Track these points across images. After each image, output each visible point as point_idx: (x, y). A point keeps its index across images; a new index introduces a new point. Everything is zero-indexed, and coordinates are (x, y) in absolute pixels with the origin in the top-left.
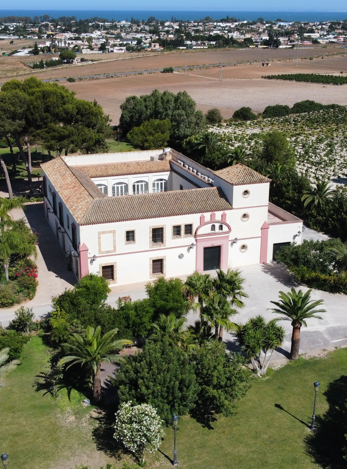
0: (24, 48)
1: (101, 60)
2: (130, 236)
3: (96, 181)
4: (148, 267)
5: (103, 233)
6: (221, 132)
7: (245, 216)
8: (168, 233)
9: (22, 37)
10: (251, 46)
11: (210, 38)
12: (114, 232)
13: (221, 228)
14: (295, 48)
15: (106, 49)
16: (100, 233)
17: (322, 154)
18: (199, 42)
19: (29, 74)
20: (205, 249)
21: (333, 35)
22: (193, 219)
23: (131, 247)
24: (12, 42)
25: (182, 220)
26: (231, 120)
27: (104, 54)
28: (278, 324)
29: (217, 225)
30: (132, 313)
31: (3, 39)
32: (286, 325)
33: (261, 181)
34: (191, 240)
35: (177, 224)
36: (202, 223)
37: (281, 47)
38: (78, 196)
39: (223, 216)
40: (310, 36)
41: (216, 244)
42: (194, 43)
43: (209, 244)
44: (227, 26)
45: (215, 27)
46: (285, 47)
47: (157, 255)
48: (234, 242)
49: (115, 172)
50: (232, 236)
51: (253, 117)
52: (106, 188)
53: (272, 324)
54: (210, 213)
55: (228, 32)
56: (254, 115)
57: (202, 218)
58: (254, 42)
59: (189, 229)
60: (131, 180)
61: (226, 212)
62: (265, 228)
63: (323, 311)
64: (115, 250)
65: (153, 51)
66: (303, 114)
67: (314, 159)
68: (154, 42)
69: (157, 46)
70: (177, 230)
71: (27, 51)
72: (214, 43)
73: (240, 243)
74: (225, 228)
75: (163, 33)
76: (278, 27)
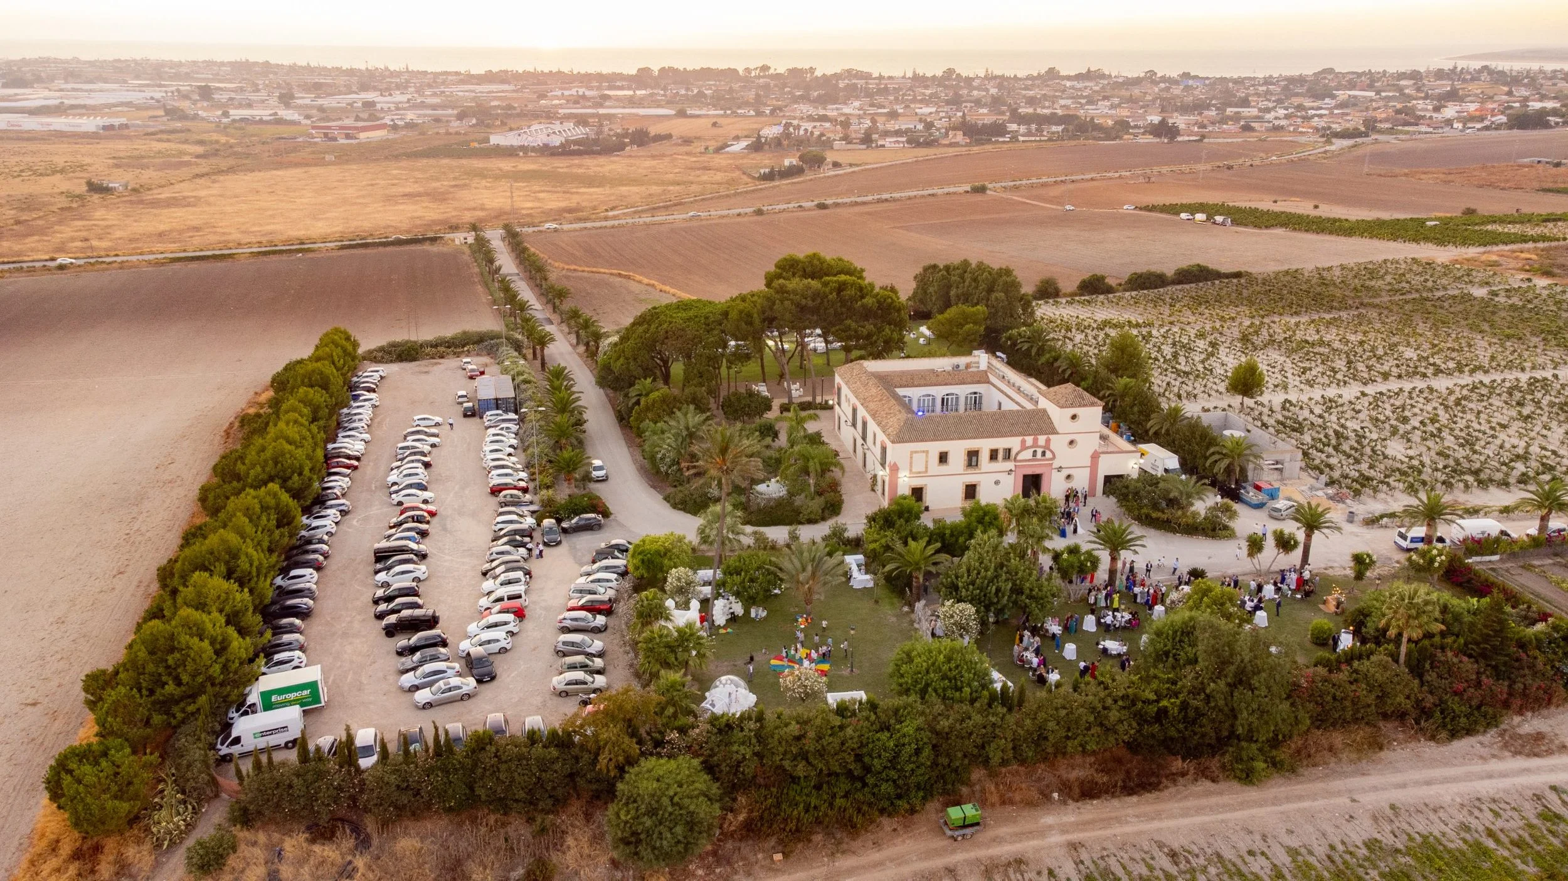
0: (737, 138)
1: (867, 164)
2: (943, 458)
3: (901, 392)
4: (960, 492)
5: (916, 452)
6: (1057, 313)
7: (1071, 442)
8: (984, 456)
9: (729, 112)
10: (1126, 137)
11: (1052, 119)
12: (927, 452)
13: (1044, 454)
14: (1206, 140)
15: (871, 141)
16: (912, 453)
17: (1197, 359)
18: (1034, 126)
19: (753, 191)
20: (1025, 477)
21: (1286, 109)
22: (1014, 443)
23: (944, 469)
24: (714, 124)
25: (1000, 443)
26: (1073, 295)
27: (869, 152)
28: (1096, 553)
29: (1039, 451)
30: (948, 532)
31: (698, 116)
32: (1104, 556)
33: (1093, 404)
34: (1010, 465)
35: (994, 447)
36: (1024, 447)
37: (1180, 139)
38: (887, 411)
39: (1048, 441)
40: (1238, 113)
41: (1037, 471)
42: (1023, 129)
43: (1029, 472)
44: (1086, 88)
45: (1064, 91)
46: (1187, 138)
47: (971, 479)
48: (1060, 469)
49: (923, 382)
50: (1056, 464)
51: (1109, 290)
52: (910, 401)
53: (1089, 553)
54: (1020, 438)
55: (1089, 103)
56: (1111, 287)
57: (1023, 442)
58: (1133, 128)
59: (1008, 453)
60: (939, 392)
61: (1051, 437)
62: (1095, 457)
63: (1143, 546)
64: (926, 471)
65: (951, 145)
66: (1187, 286)
67: (1183, 366)
68: (955, 129)
69: (960, 137)
70: (994, 455)
71: (744, 144)
72: (1060, 128)
73: (1065, 473)
74: (1048, 455)
75: (969, 105)
76: (1183, 90)
